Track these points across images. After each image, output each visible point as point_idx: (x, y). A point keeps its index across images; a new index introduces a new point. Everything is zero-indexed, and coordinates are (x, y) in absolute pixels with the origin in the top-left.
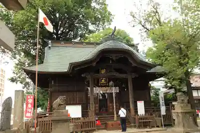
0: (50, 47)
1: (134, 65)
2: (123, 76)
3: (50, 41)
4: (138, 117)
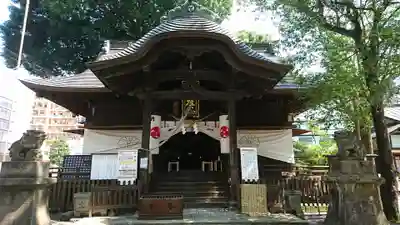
1: (237, 68)
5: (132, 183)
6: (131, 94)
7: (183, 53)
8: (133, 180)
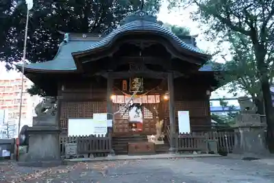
0: (65, 42)
1: (174, 56)
3: (67, 34)
4: (179, 136)
5: (104, 136)
6: (97, 74)
7: (137, 45)
8: (105, 134)
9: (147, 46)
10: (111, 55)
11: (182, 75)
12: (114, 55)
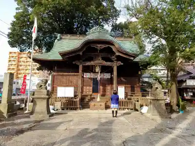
0: (58, 40)
1: (117, 54)
2: (108, 64)
3: (59, 35)
6: (74, 63)
7: (96, 47)
9: (102, 48)
10: (81, 53)
11: (122, 64)
12: (83, 53)
